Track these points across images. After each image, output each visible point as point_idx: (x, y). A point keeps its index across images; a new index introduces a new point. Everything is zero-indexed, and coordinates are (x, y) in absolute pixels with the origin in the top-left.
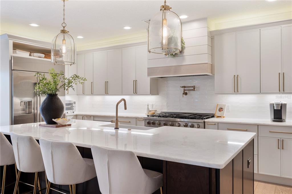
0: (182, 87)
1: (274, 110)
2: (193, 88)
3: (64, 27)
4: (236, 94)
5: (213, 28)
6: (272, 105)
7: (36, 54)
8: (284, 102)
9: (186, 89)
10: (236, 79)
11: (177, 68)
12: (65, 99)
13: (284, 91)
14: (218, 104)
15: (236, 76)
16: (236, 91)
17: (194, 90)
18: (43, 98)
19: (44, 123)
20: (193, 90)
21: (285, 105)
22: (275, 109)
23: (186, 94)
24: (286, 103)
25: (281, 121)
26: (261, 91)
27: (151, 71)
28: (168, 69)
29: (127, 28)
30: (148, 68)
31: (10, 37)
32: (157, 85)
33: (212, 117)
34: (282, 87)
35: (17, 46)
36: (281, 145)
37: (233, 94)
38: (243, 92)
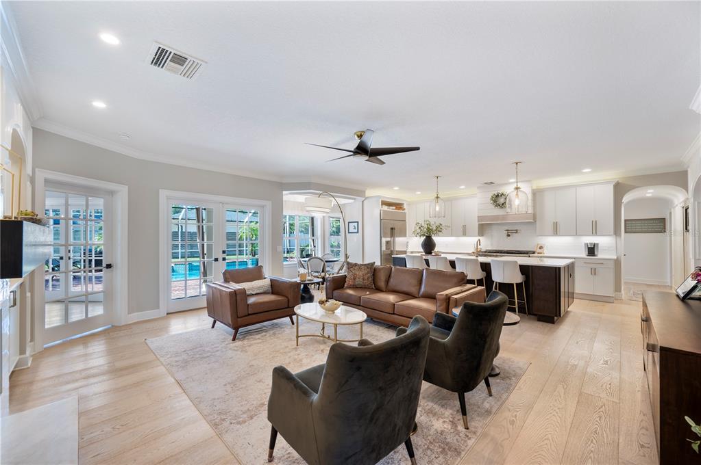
0: (506, 230)
1: (589, 248)
2: (515, 231)
3: (437, 195)
4: (556, 236)
5: (534, 188)
6: (586, 244)
7: (391, 207)
8: (596, 242)
9: (509, 232)
11: (504, 217)
13: (596, 233)
14: (537, 244)
15: (556, 223)
16: (556, 231)
17: (517, 232)
21: (598, 244)
23: (509, 236)
25: (594, 256)
26: (577, 233)
27: (480, 218)
28: (496, 217)
30: (478, 217)
31: (379, 196)
32: (483, 228)
33: (534, 253)
34: (595, 231)
35: (384, 203)
36: (594, 272)
37: (552, 236)
38: (561, 235)
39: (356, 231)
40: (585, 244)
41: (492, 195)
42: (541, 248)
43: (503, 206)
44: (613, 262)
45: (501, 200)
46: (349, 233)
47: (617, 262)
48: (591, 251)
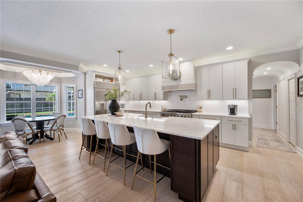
0: (180, 96)
2: (185, 97)
3: (120, 66)
4: (209, 100)
5: (196, 65)
6: (229, 106)
7: (106, 80)
8: (236, 104)
9: (182, 97)
11: (177, 86)
12: (120, 102)
13: (236, 98)
14: (199, 105)
15: (209, 90)
17: (186, 97)
18: (110, 102)
19: (110, 114)
21: (237, 106)
22: (231, 108)
23: (182, 100)
24: (237, 104)
25: (234, 115)
26: (223, 98)
27: (163, 88)
28: (172, 87)
29: (151, 66)
30: (162, 86)
31: (94, 71)
32: (167, 95)
33: (196, 112)
34: (235, 96)
35: (97, 76)
36: (234, 127)
37: (207, 100)
38: (213, 99)
39: (81, 97)
42: (201, 108)
44: (248, 120)
46: (79, 98)
47: (250, 120)
48: (233, 110)
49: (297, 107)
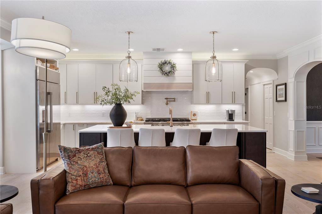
0: (166, 99)
1: (229, 114)
2: (173, 100)
3: (129, 54)
4: (208, 104)
5: (194, 59)
9: (168, 100)
10: (208, 94)
13: (235, 102)
14: (191, 112)
15: (208, 92)
16: (208, 102)
20: (174, 101)
21: (234, 111)
23: (167, 104)
25: (232, 121)
26: (222, 103)
27: (146, 86)
30: (144, 84)
37: (205, 104)
38: (211, 103)
40: (227, 111)
41: (160, 62)
42: (194, 115)
43: (167, 74)
45: (167, 68)
48: (231, 116)
49: (275, 112)
